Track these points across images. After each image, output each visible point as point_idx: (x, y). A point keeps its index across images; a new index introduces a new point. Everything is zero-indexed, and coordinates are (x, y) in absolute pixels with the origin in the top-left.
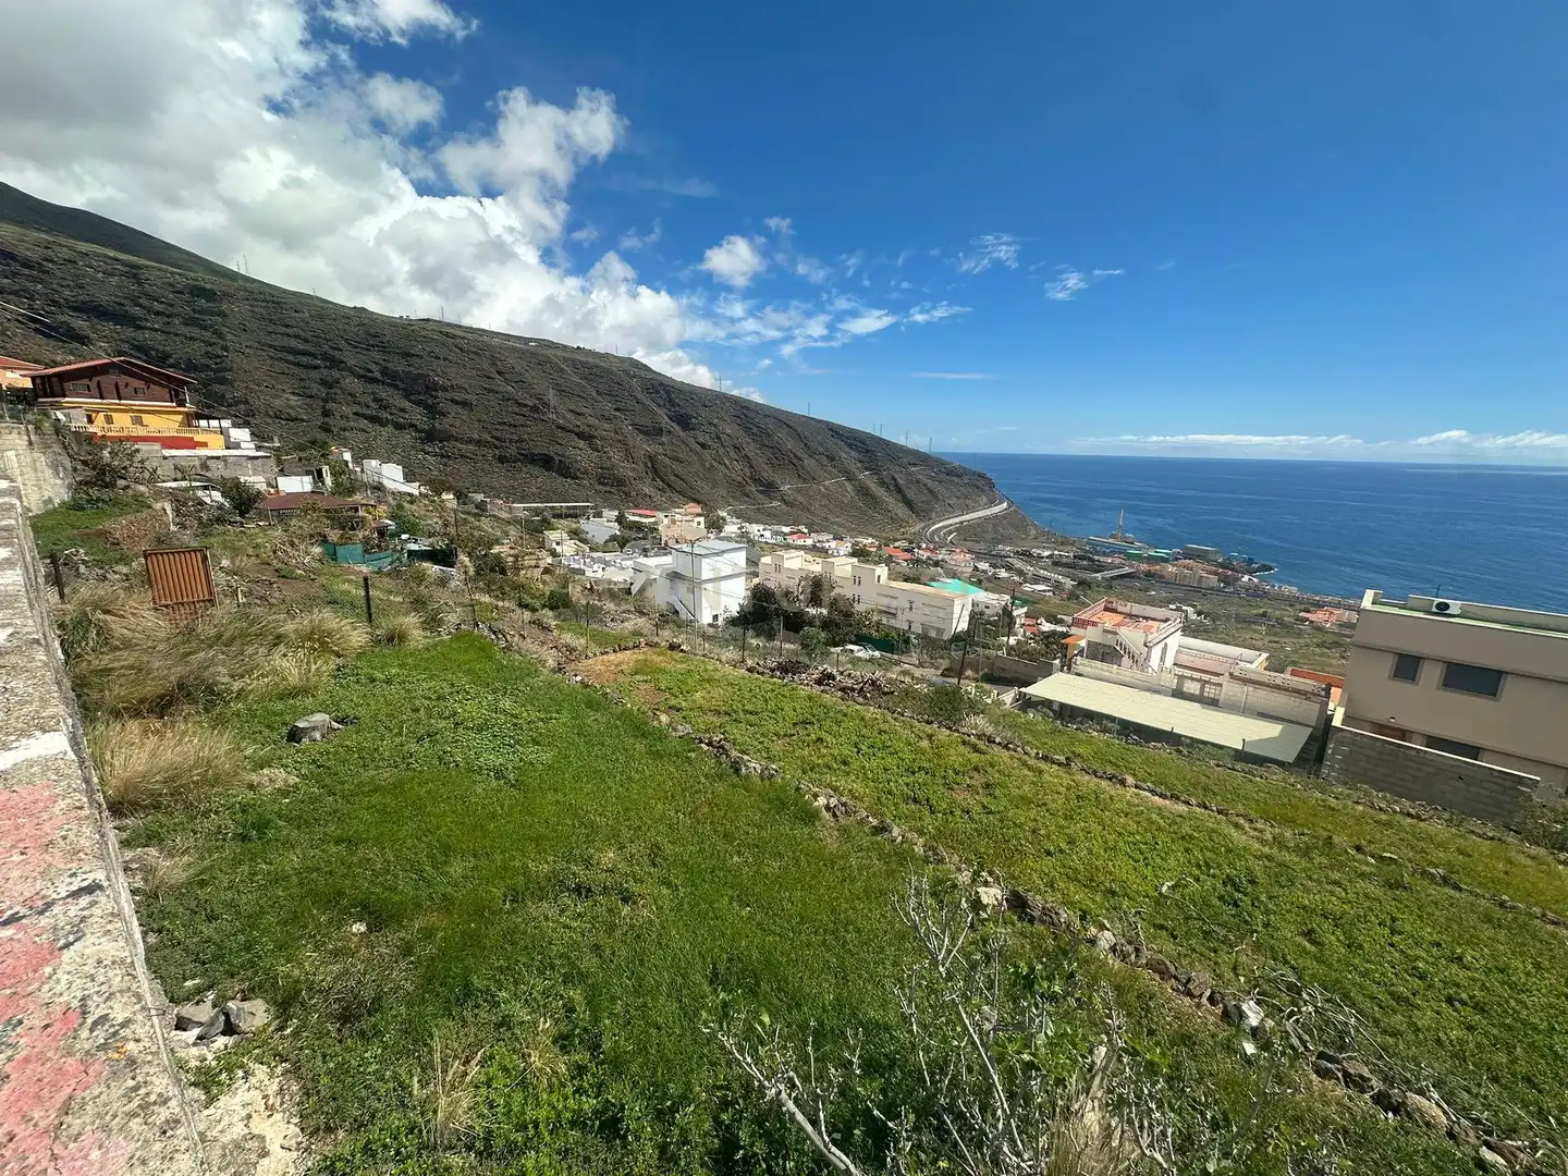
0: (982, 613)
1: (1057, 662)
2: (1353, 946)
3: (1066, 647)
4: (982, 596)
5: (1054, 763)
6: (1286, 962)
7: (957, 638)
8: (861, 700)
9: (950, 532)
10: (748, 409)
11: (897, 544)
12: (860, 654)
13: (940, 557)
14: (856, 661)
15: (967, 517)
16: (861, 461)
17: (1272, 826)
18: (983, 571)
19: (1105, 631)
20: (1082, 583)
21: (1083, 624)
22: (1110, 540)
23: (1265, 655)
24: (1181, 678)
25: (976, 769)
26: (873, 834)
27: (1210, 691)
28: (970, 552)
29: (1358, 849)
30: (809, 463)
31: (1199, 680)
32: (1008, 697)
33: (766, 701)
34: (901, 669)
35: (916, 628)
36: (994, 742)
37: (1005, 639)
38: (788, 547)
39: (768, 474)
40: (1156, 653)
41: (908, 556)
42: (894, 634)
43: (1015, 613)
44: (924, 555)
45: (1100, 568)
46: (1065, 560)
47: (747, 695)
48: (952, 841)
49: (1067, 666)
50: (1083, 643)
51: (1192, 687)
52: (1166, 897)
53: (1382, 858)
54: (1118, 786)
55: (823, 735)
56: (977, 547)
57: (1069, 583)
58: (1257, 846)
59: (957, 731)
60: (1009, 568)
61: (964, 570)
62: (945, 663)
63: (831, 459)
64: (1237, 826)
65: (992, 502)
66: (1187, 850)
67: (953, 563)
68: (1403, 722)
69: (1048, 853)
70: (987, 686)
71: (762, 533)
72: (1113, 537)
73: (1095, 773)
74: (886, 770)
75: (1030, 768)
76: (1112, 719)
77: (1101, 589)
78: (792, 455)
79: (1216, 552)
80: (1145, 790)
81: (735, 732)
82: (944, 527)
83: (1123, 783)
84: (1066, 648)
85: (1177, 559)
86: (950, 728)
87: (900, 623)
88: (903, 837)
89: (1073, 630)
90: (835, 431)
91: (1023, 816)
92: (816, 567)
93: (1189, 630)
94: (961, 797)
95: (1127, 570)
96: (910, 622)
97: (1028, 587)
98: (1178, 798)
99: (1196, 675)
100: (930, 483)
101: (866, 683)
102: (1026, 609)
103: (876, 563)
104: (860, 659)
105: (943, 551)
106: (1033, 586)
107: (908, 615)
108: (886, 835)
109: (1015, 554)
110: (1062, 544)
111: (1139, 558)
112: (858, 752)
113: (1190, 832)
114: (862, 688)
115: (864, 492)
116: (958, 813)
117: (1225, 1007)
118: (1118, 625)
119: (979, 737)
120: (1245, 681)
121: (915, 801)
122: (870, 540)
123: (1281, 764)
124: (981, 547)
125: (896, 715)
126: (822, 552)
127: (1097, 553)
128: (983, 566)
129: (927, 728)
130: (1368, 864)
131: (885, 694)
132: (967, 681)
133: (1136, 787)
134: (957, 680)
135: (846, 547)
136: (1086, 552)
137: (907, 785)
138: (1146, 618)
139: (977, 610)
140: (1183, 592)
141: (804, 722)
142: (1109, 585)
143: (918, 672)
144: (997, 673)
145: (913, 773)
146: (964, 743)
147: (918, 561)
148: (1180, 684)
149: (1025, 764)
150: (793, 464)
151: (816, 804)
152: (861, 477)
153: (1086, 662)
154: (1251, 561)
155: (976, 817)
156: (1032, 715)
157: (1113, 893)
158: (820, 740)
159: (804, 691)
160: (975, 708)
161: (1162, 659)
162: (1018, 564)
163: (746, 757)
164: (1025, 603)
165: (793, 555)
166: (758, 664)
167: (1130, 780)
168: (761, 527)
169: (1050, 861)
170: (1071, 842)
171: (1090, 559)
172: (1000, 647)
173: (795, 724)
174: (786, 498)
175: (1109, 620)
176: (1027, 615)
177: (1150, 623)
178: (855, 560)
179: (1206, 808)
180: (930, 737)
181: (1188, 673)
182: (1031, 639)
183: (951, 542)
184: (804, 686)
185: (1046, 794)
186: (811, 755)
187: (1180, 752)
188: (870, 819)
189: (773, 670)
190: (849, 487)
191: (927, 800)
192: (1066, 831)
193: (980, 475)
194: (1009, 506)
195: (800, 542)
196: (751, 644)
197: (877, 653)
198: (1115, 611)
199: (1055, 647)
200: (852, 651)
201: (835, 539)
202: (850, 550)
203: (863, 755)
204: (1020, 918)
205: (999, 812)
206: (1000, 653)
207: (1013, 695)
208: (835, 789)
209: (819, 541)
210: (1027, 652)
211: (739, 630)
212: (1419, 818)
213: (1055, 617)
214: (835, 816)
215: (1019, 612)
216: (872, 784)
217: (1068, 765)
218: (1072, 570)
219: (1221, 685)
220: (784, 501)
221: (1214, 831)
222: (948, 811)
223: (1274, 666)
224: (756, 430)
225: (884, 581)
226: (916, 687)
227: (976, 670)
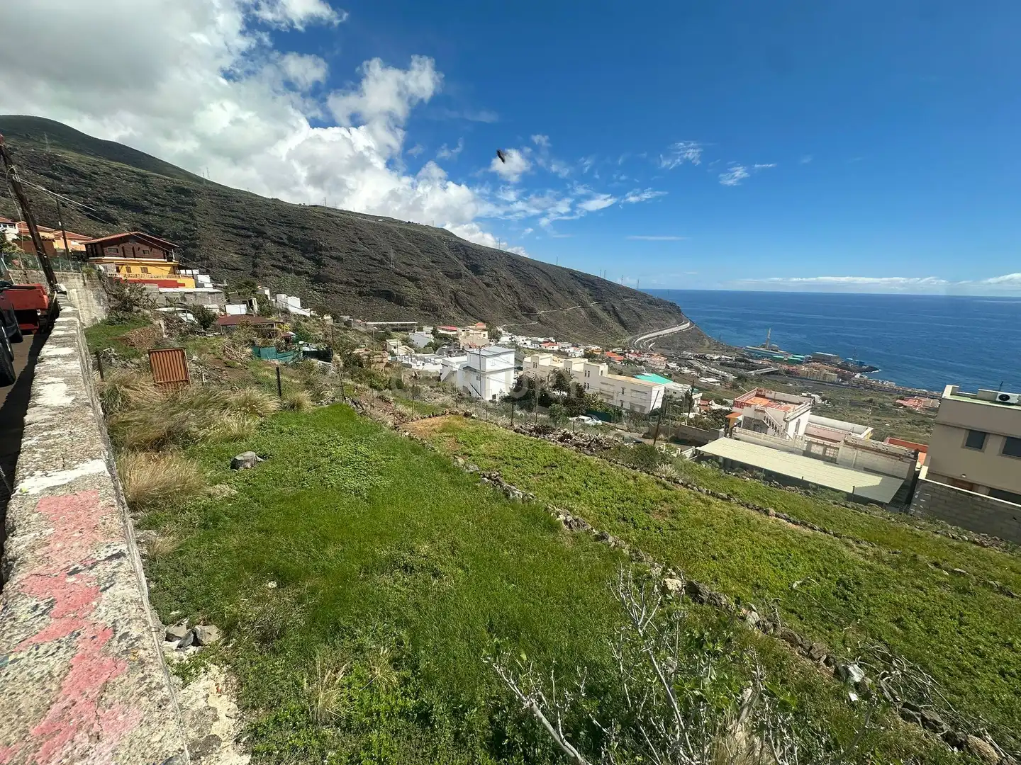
0: (671, 397)
1: (722, 430)
2: (930, 631)
3: (728, 420)
4: (671, 385)
5: (718, 498)
6: (881, 640)
7: (654, 413)
8: (589, 452)
9: (650, 343)
10: (518, 261)
11: (614, 350)
12: (588, 422)
13: (643, 359)
14: (586, 427)
15: (660, 333)
16: (591, 295)
17: (873, 546)
18: (672, 368)
19: (757, 410)
20: (740, 378)
21: (741, 405)
22: (761, 349)
23: (870, 429)
24: (810, 443)
25: (665, 500)
26: (596, 541)
27: (830, 453)
28: (663, 355)
29: (936, 564)
30: (557, 296)
31: (822, 445)
32: (688, 452)
33: (527, 451)
34: (616, 432)
35: (626, 406)
36: (678, 483)
37: (687, 414)
38: (542, 351)
39: (530, 303)
40: (792, 425)
41: (622, 358)
42: (611, 409)
43: (694, 397)
44: (632, 357)
45: (754, 368)
46: (729, 362)
47: (515, 447)
48: (648, 547)
49: (729, 433)
50: (741, 418)
51: (817, 450)
52: (796, 591)
53: (953, 572)
54: (764, 515)
55: (565, 475)
56: (668, 353)
57: (732, 377)
58: (862, 559)
59: (653, 474)
60: (690, 367)
61: (660, 367)
62: (645, 429)
63: (572, 293)
64: (847, 545)
65: (679, 323)
66: (811, 560)
67: (652, 363)
68: (972, 478)
69: (714, 558)
70: (673, 445)
71: (526, 342)
72: (764, 346)
73: (747, 505)
74: (604, 498)
75: (703, 501)
76: (760, 469)
77: (754, 382)
78: (545, 291)
79: (835, 358)
80: (782, 518)
81: (506, 471)
82: (647, 339)
83: (767, 513)
84: (729, 421)
85: (808, 362)
86: (648, 473)
87: (616, 402)
88: (616, 543)
89: (734, 409)
90: (574, 275)
91: (700, 533)
92: (560, 365)
93: (816, 410)
94: (655, 518)
95: (773, 369)
96: (622, 402)
97: (703, 380)
98: (806, 525)
99: (821, 441)
100: (637, 310)
101: (592, 441)
102: (701, 394)
103: (601, 362)
104: (588, 425)
105: (646, 355)
106: (707, 379)
107: (621, 397)
108: (604, 541)
109: (694, 357)
110: (728, 351)
111: (780, 360)
112: (586, 486)
113: (814, 548)
114: (590, 444)
115: (592, 315)
116: (653, 529)
117: (837, 667)
118: (766, 406)
119: (668, 479)
120: (856, 446)
121: (624, 519)
122: (597, 347)
123: (880, 504)
124: (672, 353)
125: (612, 463)
126: (565, 355)
127: (752, 357)
128: (672, 365)
129: (633, 472)
130: (943, 575)
131: (605, 448)
132: (660, 442)
133: (777, 516)
134: (653, 440)
135: (580, 351)
136: (744, 356)
137: (619, 509)
138: (786, 402)
139: (668, 394)
140: (812, 384)
141: (551, 466)
142: (759, 379)
144: (680, 437)
145: (623, 501)
146: (658, 483)
147: (629, 362)
148: (809, 447)
149: (699, 498)
150: (546, 298)
151: (558, 519)
152: (591, 305)
153: (743, 430)
154: (862, 364)
155: (665, 532)
156: (704, 466)
157: (759, 587)
158: (561, 477)
159: (551, 446)
160: (665, 459)
161: (797, 430)
162: (697, 364)
163: (513, 487)
164: (700, 390)
165: (544, 357)
166: (521, 427)
167: (772, 511)
168: (525, 338)
169: (714, 563)
170: (730, 551)
171: (747, 362)
172: (683, 419)
173: (545, 467)
174: (541, 318)
175: (759, 403)
176: (702, 398)
177: (789, 405)
178: (586, 360)
179: (825, 532)
180: (635, 478)
181: (815, 440)
182: (704, 414)
183: (651, 349)
184: (551, 441)
185: (713, 518)
186: (555, 488)
187: (808, 493)
188: (594, 530)
189: (531, 431)
190: (583, 312)
191: (632, 519)
192: (726, 543)
193: (672, 305)
194: (691, 325)
195: (550, 348)
196: (517, 414)
197: (600, 422)
198: (763, 397)
199: (721, 420)
200: (583, 420)
201: (573, 346)
202: (583, 353)
203: (590, 489)
204: (694, 600)
205: (681, 529)
206: (683, 424)
207: (691, 452)
208: (571, 510)
209: (562, 348)
210: (702, 423)
211: (510, 405)
212: (982, 545)
213: (722, 400)
214: (570, 527)
215: (697, 396)
216: (595, 508)
217: (729, 499)
218: (734, 369)
219: (838, 449)
220: (540, 321)
221: (831, 548)
222: (646, 527)
223: (877, 436)
224: (522, 275)
225: (605, 374)
226: (625, 444)
227: (666, 435)
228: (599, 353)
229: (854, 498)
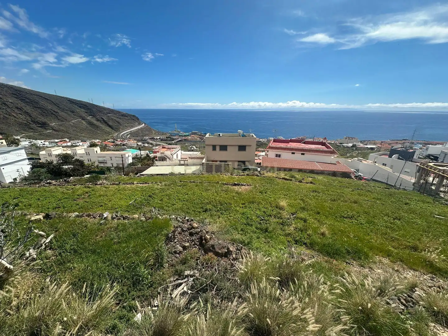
9: (128, 135)
10: (20, 91)
13: (125, 143)
15: (131, 130)
16: (87, 113)
19: (161, 153)
21: (156, 152)
22: (175, 132)
23: (200, 152)
28: (135, 140)
30: (61, 113)
35: (115, 165)
39: (42, 119)
41: (113, 144)
42: (104, 168)
44: (119, 143)
45: (173, 140)
46: (164, 139)
51: (182, 163)
60: (148, 143)
61: (134, 146)
63: (73, 111)
65: (139, 124)
67: (130, 144)
71: (44, 143)
78: (52, 111)
79: (198, 133)
82: (125, 133)
85: (190, 135)
87: (109, 165)
90: (72, 101)
95: (180, 139)
96: (112, 164)
97: (154, 147)
100: (117, 119)
105: (127, 140)
106: (156, 147)
107: (111, 162)
109: (149, 139)
110: (162, 134)
111: (182, 136)
115: (91, 124)
120: (192, 158)
122: (98, 140)
124: (138, 138)
127: (172, 136)
128: (140, 144)
135: (87, 144)
136: (169, 136)
140: (193, 143)
142: (176, 144)
147: (117, 145)
148: (180, 162)
150: (55, 116)
152: (88, 118)
161: (177, 158)
162: (151, 142)
168: (43, 141)
171: (170, 138)
175: (162, 150)
177: (173, 149)
183: (129, 138)
190: (84, 122)
193: (134, 116)
194: (145, 125)
195: (65, 144)
198: (165, 148)
201: (82, 142)
202: (90, 145)
207: (138, 175)
209: (74, 143)
218: (166, 141)
220: (53, 129)
224: (28, 101)
225: (99, 152)
228: (100, 143)
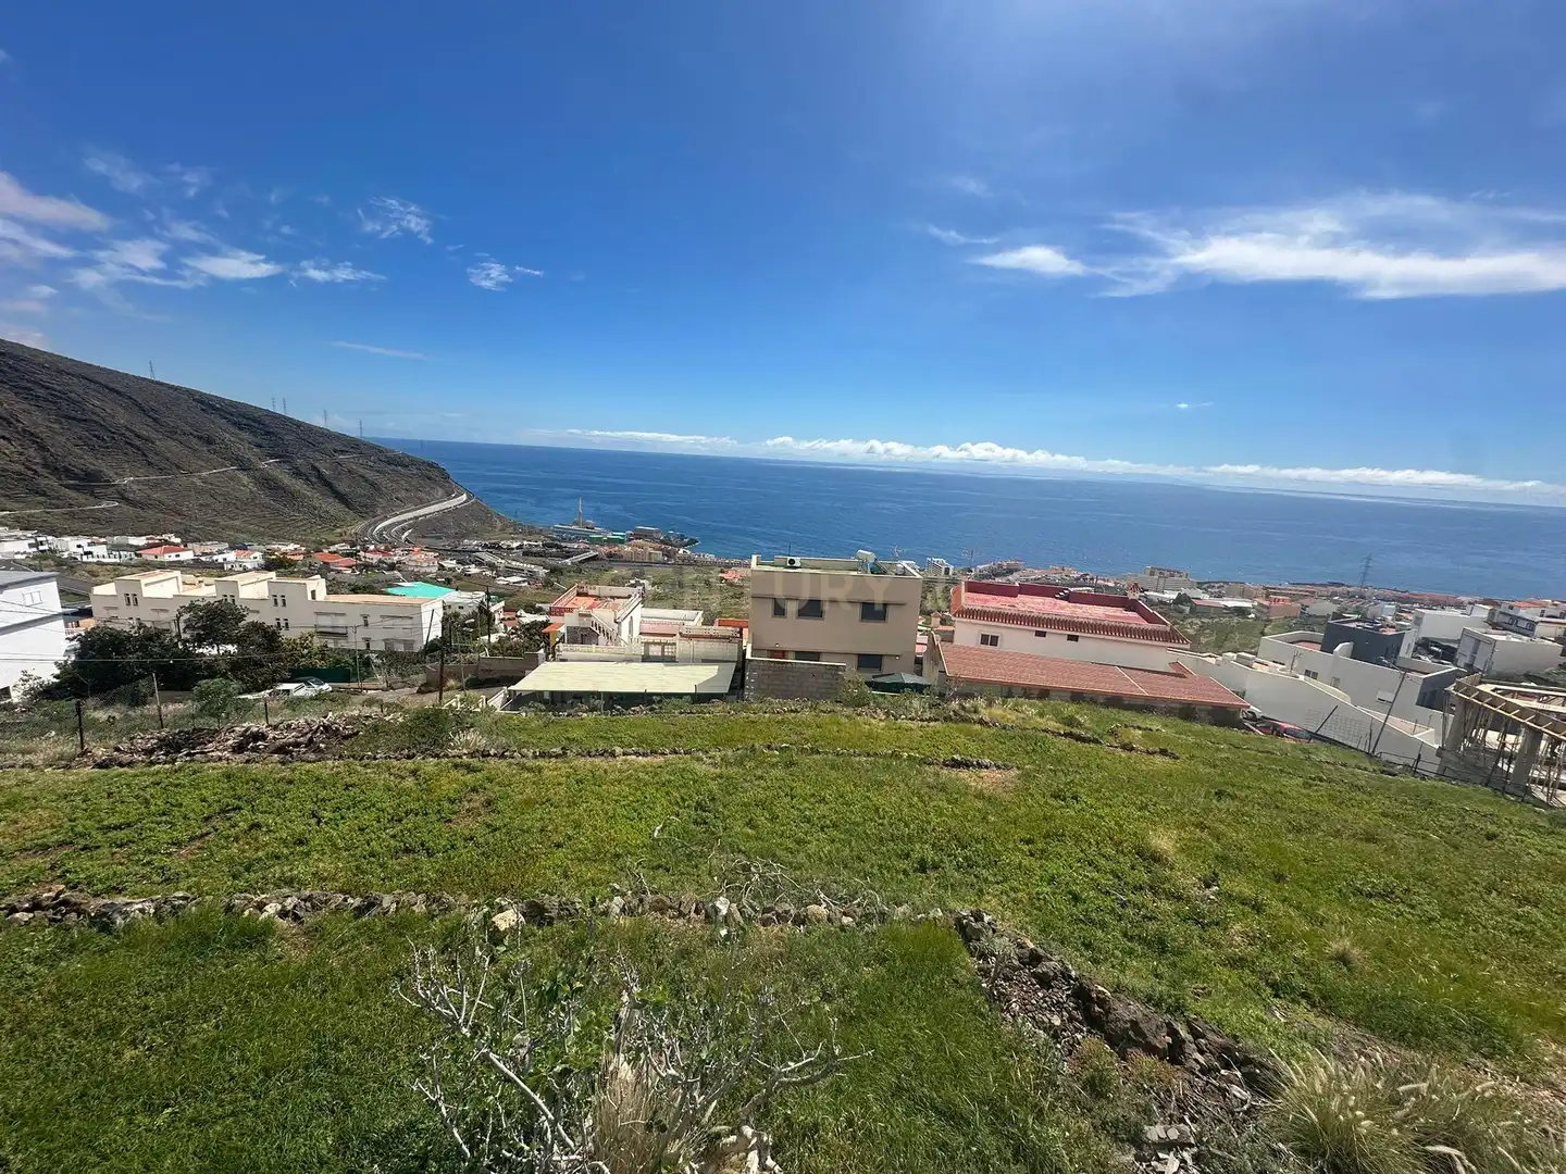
0: (456, 615)
1: (542, 651)
2: (774, 818)
3: (547, 635)
4: (454, 596)
5: (551, 757)
6: (740, 851)
7: (432, 647)
8: (312, 756)
9: (405, 530)
11: (332, 548)
12: (301, 693)
13: (396, 558)
14: (295, 704)
15: (418, 513)
16: (259, 446)
17: (720, 751)
18: (450, 569)
19: (581, 615)
20: (554, 571)
21: (560, 612)
22: (574, 527)
23: (701, 613)
24: (647, 644)
25: (474, 790)
26: (356, 917)
27: (668, 651)
28: (432, 549)
29: (769, 747)
30: (165, 445)
31: (659, 644)
32: (497, 699)
33: (147, 802)
34: (365, 698)
35: (377, 646)
36: (489, 755)
37: (486, 637)
38: (147, 567)
40: (625, 625)
41: (352, 561)
42: (347, 658)
43: (492, 609)
44: (374, 558)
45: (569, 554)
46: (534, 550)
47: (105, 803)
48: (458, 877)
49: (552, 654)
50: (563, 630)
51: (655, 651)
52: (658, 840)
53: (781, 748)
54: (610, 759)
55: (260, 818)
56: (440, 544)
57: (542, 572)
58: (712, 770)
59: (446, 756)
60: (479, 563)
61: (428, 570)
62: (421, 678)
63: (209, 441)
64: (699, 760)
65: (448, 495)
66: (667, 793)
67: (413, 563)
69: (559, 846)
70: (472, 693)
71: (87, 549)
72: (576, 523)
73: (589, 754)
74: (362, 830)
75: (530, 770)
76: (596, 695)
77: (572, 574)
78: (129, 434)
79: (657, 532)
80: (631, 754)
81: (85, 866)
82: (394, 525)
83: (613, 755)
84: (548, 637)
85: (630, 540)
86: (437, 756)
87: (355, 642)
88: (398, 903)
89: (552, 619)
90: (210, 405)
91: (532, 819)
92: (206, 590)
93: (648, 600)
94: (464, 825)
95: (592, 553)
96: (367, 640)
97: (502, 581)
98: (656, 753)
99: (657, 639)
100: (370, 475)
101: (316, 732)
102: (502, 604)
103: (307, 575)
104: (301, 700)
105: (398, 551)
106: (507, 579)
107: (364, 633)
108: (374, 911)
109: (483, 548)
110: (530, 534)
111: (600, 542)
112: (318, 823)
113: (668, 777)
114: (311, 740)
115: (268, 484)
116: (460, 844)
117: (706, 911)
118: (591, 607)
119: (472, 755)
120: (690, 637)
121: (407, 851)
122: (292, 547)
123: (719, 696)
124: (443, 543)
125: (366, 761)
126: (218, 569)
127: (564, 539)
128: (450, 563)
129: (410, 764)
130: (775, 756)
131: (346, 737)
132: (450, 693)
133: (624, 754)
134: (438, 693)
135: (255, 557)
136: (554, 539)
137: (394, 836)
138: (613, 598)
139: (449, 612)
140: (639, 566)
141: (223, 811)
142: (578, 569)
143: (388, 697)
144: (482, 676)
145: (400, 821)
146: (456, 766)
147: (367, 566)
148: (647, 650)
149: (524, 768)
150: (139, 451)
151: (265, 915)
152: (263, 465)
153: (569, 646)
154: (682, 537)
155: (481, 840)
156: (524, 714)
157: (618, 856)
158: (257, 826)
159: (212, 770)
160: (462, 722)
161: (631, 631)
162: (488, 558)
163: (120, 900)
164: (501, 596)
165: (161, 577)
166: (117, 749)
167: (618, 750)
168: (84, 542)
169: (560, 853)
170: (577, 825)
171: (558, 547)
172: (481, 649)
173: (207, 819)
174: (126, 495)
175: (583, 604)
176: (506, 609)
177: (617, 601)
178: (272, 575)
179: (676, 753)
180: (414, 773)
181: (651, 639)
182: (513, 634)
183: (407, 540)
184: (219, 757)
185: (548, 790)
186: (244, 851)
187: (652, 710)
188: (350, 901)
189: (150, 752)
190: (245, 479)
191: (422, 845)
192: (572, 817)
193: (431, 465)
194: (469, 498)
195: (171, 557)
196: (95, 720)
197: (326, 687)
198: (586, 595)
199: (538, 637)
200: (288, 691)
201: (232, 548)
202: (262, 561)
203: (326, 823)
204: (540, 926)
205: (505, 825)
206: (482, 655)
207: (502, 695)
208: (290, 882)
209: (204, 554)
210: (511, 648)
211: (67, 706)
212: (796, 711)
213: (533, 607)
214: (296, 918)
215: (497, 608)
216: (345, 854)
217: (565, 753)
218: (543, 559)
219: (675, 644)
220: (125, 500)
221: (684, 769)
222: (449, 847)
223: (708, 621)
225: (322, 595)
226: (387, 719)
227: (457, 677)
228: (301, 557)
229: (699, 698)
